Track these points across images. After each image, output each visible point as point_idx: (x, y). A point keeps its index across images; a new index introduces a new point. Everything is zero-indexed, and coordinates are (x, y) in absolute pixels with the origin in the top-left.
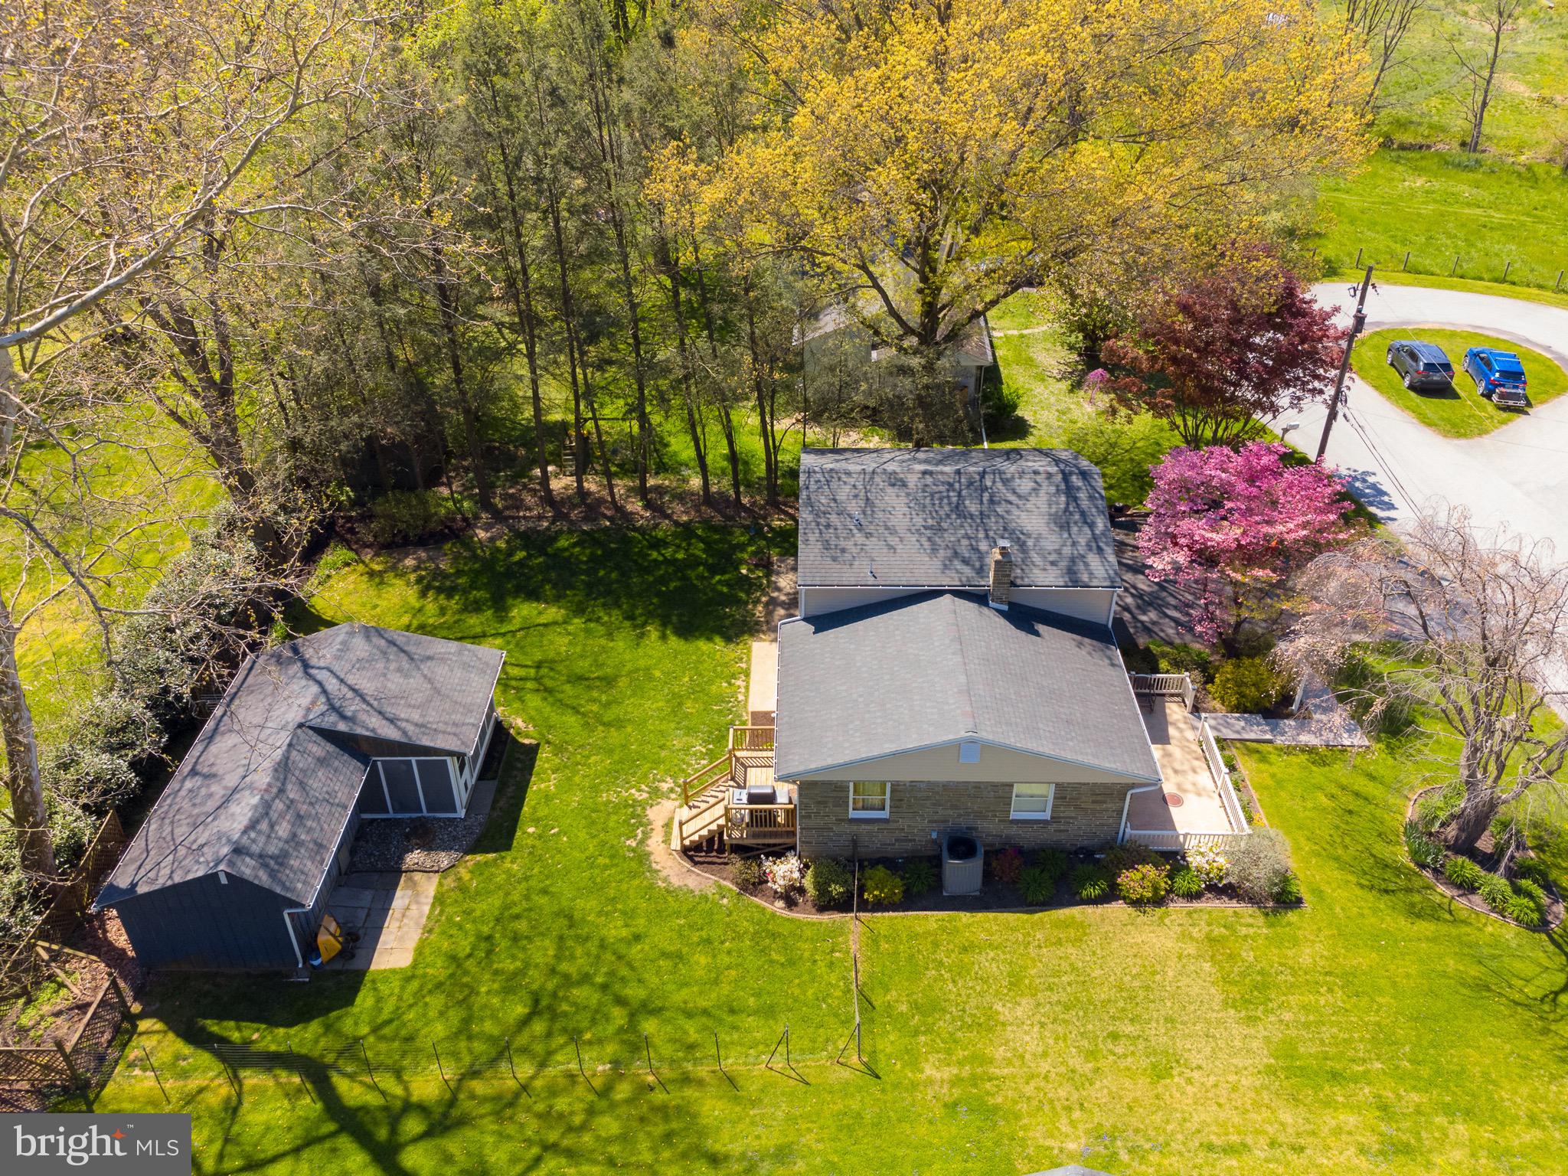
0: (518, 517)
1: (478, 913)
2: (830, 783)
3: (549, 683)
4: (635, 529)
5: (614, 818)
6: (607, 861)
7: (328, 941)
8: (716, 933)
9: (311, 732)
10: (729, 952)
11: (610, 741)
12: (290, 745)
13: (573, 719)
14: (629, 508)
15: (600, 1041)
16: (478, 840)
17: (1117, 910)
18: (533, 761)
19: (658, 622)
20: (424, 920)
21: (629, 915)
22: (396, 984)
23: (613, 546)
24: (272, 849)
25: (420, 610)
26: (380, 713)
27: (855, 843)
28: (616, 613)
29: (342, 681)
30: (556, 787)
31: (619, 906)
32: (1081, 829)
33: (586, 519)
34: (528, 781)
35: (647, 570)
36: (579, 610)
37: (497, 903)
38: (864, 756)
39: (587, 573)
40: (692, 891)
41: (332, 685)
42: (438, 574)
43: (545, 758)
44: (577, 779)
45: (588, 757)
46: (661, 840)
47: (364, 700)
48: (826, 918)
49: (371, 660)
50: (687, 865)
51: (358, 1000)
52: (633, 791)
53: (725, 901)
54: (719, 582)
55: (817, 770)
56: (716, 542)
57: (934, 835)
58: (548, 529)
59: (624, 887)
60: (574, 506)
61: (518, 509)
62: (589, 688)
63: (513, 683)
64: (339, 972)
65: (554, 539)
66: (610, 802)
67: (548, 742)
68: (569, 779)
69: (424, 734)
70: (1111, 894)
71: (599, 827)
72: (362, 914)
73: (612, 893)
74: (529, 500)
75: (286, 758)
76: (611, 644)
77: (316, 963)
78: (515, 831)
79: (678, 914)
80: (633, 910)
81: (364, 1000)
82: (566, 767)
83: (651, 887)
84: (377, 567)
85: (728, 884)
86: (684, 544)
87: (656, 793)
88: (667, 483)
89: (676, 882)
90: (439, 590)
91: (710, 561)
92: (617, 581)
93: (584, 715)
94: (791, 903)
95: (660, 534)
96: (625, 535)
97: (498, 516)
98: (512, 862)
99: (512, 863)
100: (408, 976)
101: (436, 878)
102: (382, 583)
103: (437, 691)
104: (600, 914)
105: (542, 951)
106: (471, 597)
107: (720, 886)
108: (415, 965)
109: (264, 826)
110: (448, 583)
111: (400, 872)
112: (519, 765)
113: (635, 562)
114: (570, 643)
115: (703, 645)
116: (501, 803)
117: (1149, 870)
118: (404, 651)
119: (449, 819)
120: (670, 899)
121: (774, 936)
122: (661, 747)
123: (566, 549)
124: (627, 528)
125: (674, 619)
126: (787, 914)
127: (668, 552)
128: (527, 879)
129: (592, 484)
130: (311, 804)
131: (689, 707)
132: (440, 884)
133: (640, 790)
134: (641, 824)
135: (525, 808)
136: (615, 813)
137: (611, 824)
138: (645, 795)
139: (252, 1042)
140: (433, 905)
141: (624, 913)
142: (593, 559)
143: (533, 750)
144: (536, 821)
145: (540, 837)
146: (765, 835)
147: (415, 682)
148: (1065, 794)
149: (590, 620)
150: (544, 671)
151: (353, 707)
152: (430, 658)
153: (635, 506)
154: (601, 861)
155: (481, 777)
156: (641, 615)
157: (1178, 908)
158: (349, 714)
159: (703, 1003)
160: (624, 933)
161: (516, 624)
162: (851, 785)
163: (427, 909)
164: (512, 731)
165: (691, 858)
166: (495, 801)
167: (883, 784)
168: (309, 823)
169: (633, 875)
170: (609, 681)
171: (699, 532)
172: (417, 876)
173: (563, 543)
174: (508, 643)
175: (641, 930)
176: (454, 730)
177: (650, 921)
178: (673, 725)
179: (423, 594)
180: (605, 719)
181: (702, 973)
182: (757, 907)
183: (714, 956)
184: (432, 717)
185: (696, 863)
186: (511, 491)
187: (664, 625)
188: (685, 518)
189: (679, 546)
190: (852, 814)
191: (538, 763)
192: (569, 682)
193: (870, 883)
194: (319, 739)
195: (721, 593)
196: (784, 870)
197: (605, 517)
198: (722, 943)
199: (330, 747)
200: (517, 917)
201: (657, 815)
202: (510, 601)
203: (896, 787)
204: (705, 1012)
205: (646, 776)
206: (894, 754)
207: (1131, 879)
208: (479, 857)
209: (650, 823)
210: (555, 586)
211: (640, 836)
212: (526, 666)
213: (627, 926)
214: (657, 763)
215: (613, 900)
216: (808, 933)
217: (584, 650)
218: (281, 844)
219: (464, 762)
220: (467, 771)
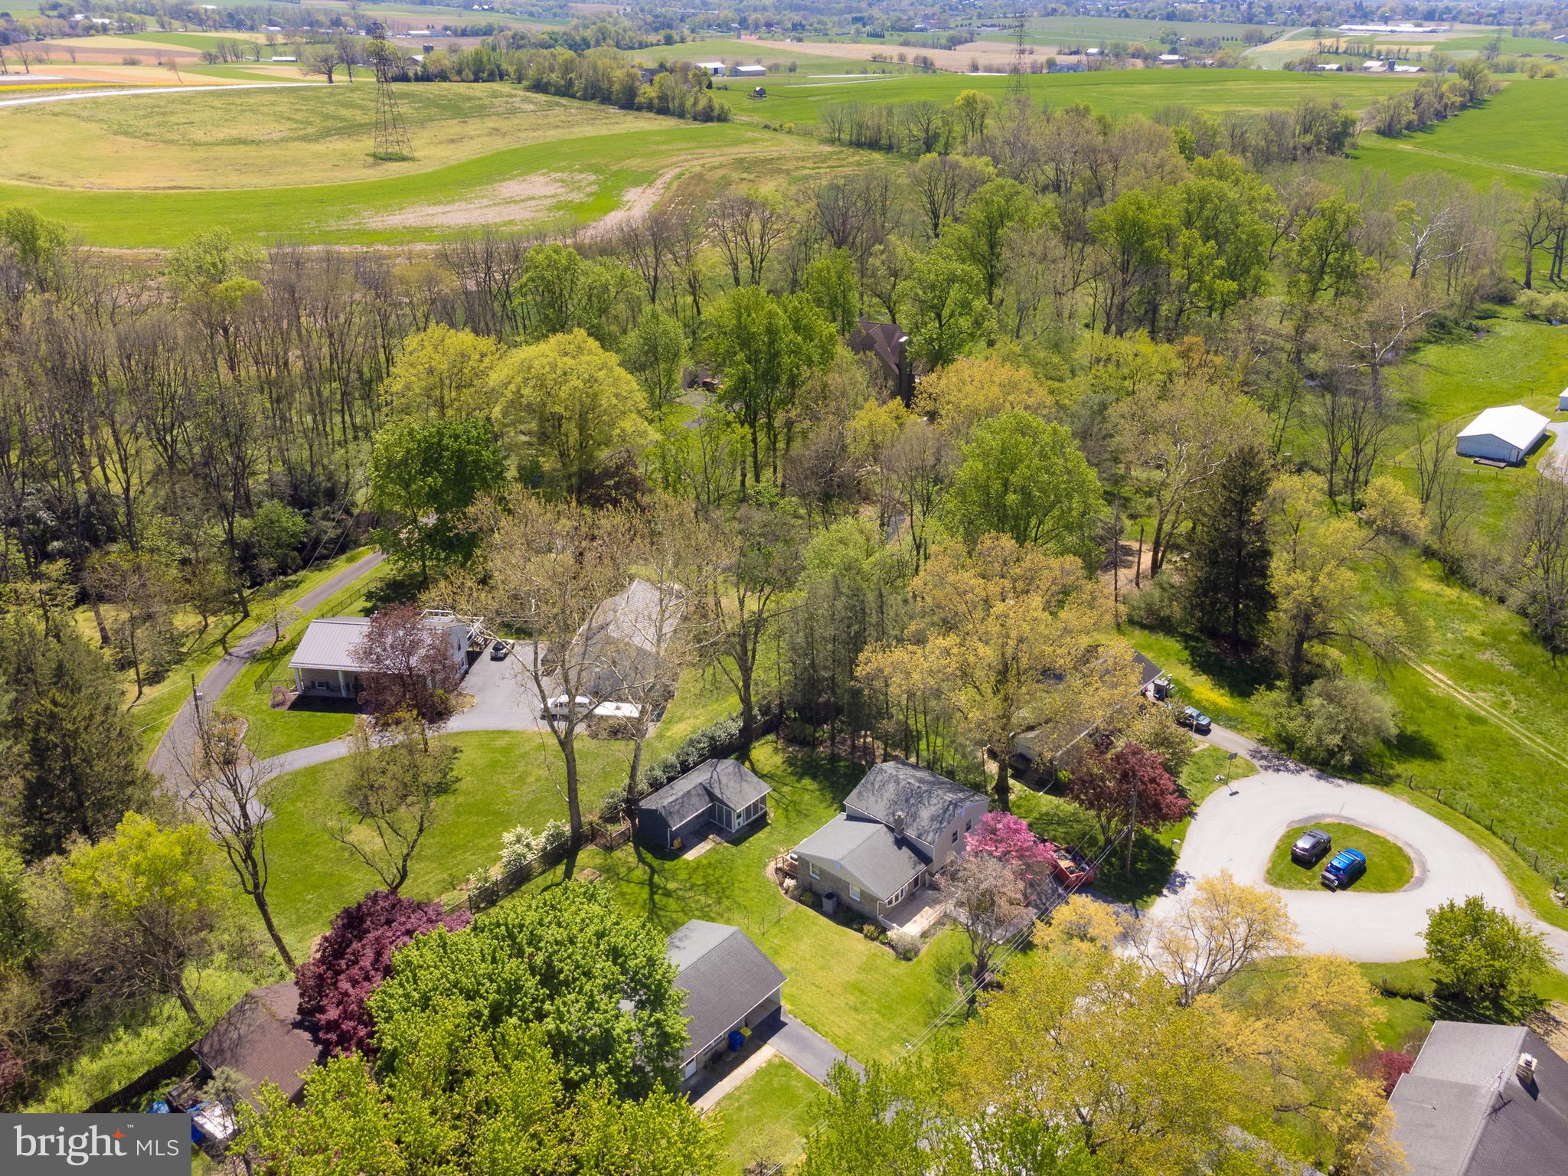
0: (838, 748)
1: (715, 856)
2: (806, 860)
3: (790, 808)
5: (770, 852)
6: (757, 861)
7: (677, 843)
8: (762, 889)
9: (702, 787)
10: (762, 895)
11: (789, 832)
12: (695, 789)
13: (786, 822)
16: (732, 840)
17: (860, 936)
18: (765, 827)
20: (703, 852)
21: (749, 876)
22: (684, 863)
25: (776, 768)
26: (721, 789)
27: (810, 884)
28: (832, 795)
29: (719, 777)
30: (763, 837)
31: (749, 873)
32: (866, 909)
33: (858, 758)
34: (758, 832)
36: (822, 789)
37: (722, 856)
39: (838, 777)
40: (767, 878)
41: (715, 776)
42: (795, 757)
43: (767, 829)
45: (779, 834)
47: (720, 785)
48: (788, 898)
49: (731, 774)
50: (773, 874)
51: (674, 861)
53: (772, 883)
57: (826, 890)
58: (843, 756)
59: (755, 869)
60: (859, 751)
61: (842, 744)
62: (799, 815)
63: (781, 804)
64: (675, 854)
65: (841, 761)
66: (773, 848)
67: (773, 825)
68: (769, 836)
70: (861, 930)
71: (764, 852)
72: (692, 843)
73: (750, 869)
74: (848, 742)
75: (692, 791)
76: (820, 804)
77: (671, 849)
78: (743, 843)
79: (760, 881)
82: (771, 833)
84: (779, 747)
85: (777, 881)
89: (767, 874)
90: (790, 763)
92: (844, 785)
93: (789, 822)
94: (786, 892)
96: (864, 769)
97: (833, 744)
99: (734, 850)
100: (688, 862)
101: (714, 843)
102: (776, 753)
103: (741, 791)
104: (743, 872)
105: (719, 873)
106: (796, 770)
107: (774, 880)
108: (691, 861)
110: (795, 762)
111: (707, 838)
112: (760, 826)
113: (857, 781)
114: (808, 798)
116: (746, 834)
117: (872, 928)
118: (741, 776)
119: (730, 831)
121: (774, 896)
123: (841, 766)
126: (782, 894)
128: (734, 855)
130: (689, 805)
132: (714, 846)
135: (751, 838)
137: (768, 853)
138: (780, 849)
139: (646, 857)
140: (708, 850)
143: (768, 824)
144: (750, 843)
145: (747, 847)
146: (791, 870)
148: (863, 893)
150: (792, 803)
151: (716, 786)
155: (748, 824)
157: (876, 943)
158: (713, 786)
160: (743, 879)
161: (800, 785)
162: (811, 864)
163: (705, 850)
164: (767, 817)
165: (775, 872)
166: (746, 832)
167: (818, 867)
169: (759, 868)
170: (806, 816)
172: (710, 841)
173: (842, 763)
174: (792, 790)
175: (748, 880)
179: (785, 762)
180: (794, 826)
181: (750, 897)
182: (777, 888)
183: (758, 894)
184: (735, 798)
186: (846, 736)
190: (812, 874)
191: (765, 829)
192: (795, 810)
193: (806, 896)
194: (703, 789)
196: (790, 882)
198: (762, 892)
200: (722, 862)
202: (806, 777)
203: (820, 869)
207: (866, 928)
208: (728, 844)
210: (824, 778)
211: (771, 859)
212: (789, 800)
213: (746, 878)
215: (749, 871)
216: (781, 899)
217: (810, 803)
219: (739, 816)
220: (741, 820)
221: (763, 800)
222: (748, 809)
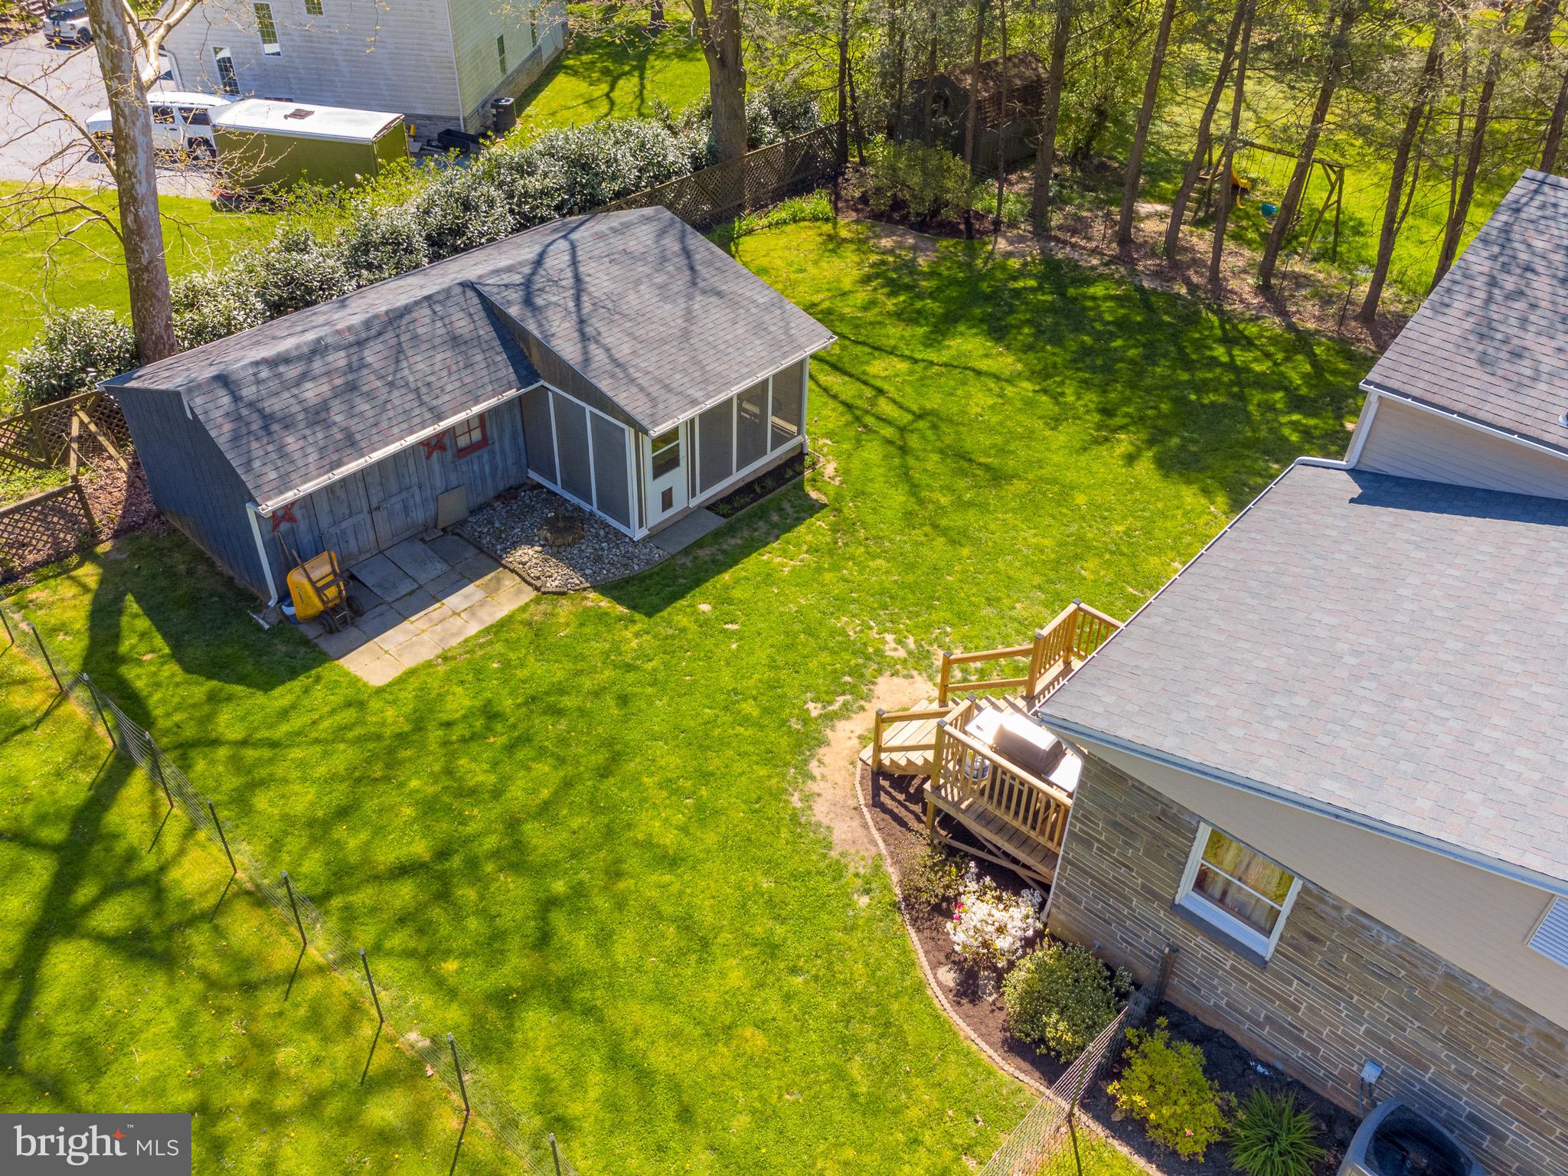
0: (1065, 243)
1: (521, 674)
2: (1154, 797)
3: (914, 441)
4: (1219, 312)
5: (825, 657)
6: (756, 713)
7: (306, 589)
8: (798, 948)
9: (476, 300)
10: (788, 998)
11: (925, 551)
12: (428, 298)
13: (902, 499)
14: (1233, 284)
15: (450, 993)
16: (628, 581)
18: (799, 521)
19: (1144, 435)
20: (455, 642)
21: (704, 814)
22: (336, 699)
23: (1166, 318)
24: (273, 405)
25: (844, 294)
26: (582, 322)
27: (1168, 964)
28: (1092, 398)
29: (574, 263)
30: (793, 570)
31: (704, 792)
33: (1157, 274)
34: (766, 544)
35: (1188, 365)
36: (1042, 374)
37: (560, 675)
38: (1256, 775)
39: (1098, 336)
40: (829, 846)
41: (557, 261)
42: (910, 267)
43: (815, 530)
44: (828, 577)
45: (874, 557)
46: (859, 731)
47: (578, 299)
48: (1011, 1072)
49: (642, 258)
50: (862, 798)
51: (278, 691)
52: (889, 637)
53: (864, 901)
54: (1295, 425)
55: (1129, 748)
56: (1335, 372)
57: (1370, 1074)
58: (1093, 268)
59: (739, 766)
60: (1153, 254)
61: (1074, 232)
62: (963, 473)
63: (869, 420)
64: (306, 642)
65: (1089, 282)
66: (843, 632)
67: (839, 511)
68: (819, 570)
69: (613, 376)
71: (792, 657)
72: (406, 587)
73: (714, 763)
74: (1098, 228)
75: (407, 310)
76: (1048, 433)
77: (289, 611)
78: (682, 596)
79: (771, 866)
80: (717, 812)
81: (283, 695)
82: (831, 553)
83: (777, 795)
84: (844, 233)
85: (893, 874)
86: (1280, 356)
87: (919, 659)
88: (1321, 276)
89: (821, 812)
90: (890, 282)
91: (1304, 391)
92: (1132, 362)
93: (921, 502)
94: (968, 990)
95: (1251, 330)
96: (1198, 313)
97: (1041, 231)
98: (637, 635)
101: (529, 594)
102: (833, 251)
103: (686, 334)
104: (667, 784)
105: (535, 784)
106: (919, 305)
107: (877, 869)
108: (380, 691)
109: (291, 372)
110: (907, 280)
111: (497, 562)
112: (775, 518)
113: (1181, 350)
114: (992, 407)
115: (1190, 496)
116: (701, 553)
118: (692, 268)
119: (617, 532)
120: (784, 834)
121: (886, 1026)
122: (990, 601)
123: (1094, 298)
124: (1209, 307)
125: (1175, 441)
126: (943, 1003)
127: (1241, 356)
128: (629, 668)
129: (1201, 241)
130: (391, 385)
131: (1089, 568)
132: (524, 609)
133: (899, 642)
134: (853, 690)
135: (726, 577)
136: (833, 653)
137: (813, 665)
138: (901, 653)
139: (139, 663)
140: (487, 630)
141: (700, 807)
142: (1122, 325)
143: (814, 508)
144: (723, 599)
145: (703, 623)
146: (1002, 828)
147: (671, 313)
149: (1045, 391)
150: (922, 424)
151: (556, 299)
152: (719, 294)
153: (1245, 286)
154: (749, 708)
155: (712, 507)
156: (1127, 415)
158: (539, 301)
159: (661, 1059)
160: (669, 839)
161: (945, 356)
162: (1204, 833)
163: (473, 629)
164: (808, 474)
165: (877, 789)
166: (699, 544)
167: (1287, 876)
168: (363, 406)
169: (770, 757)
170: (997, 477)
171: (1318, 350)
172: (510, 582)
173: (1098, 290)
174: (911, 373)
175: (698, 852)
176: (654, 390)
177: (723, 846)
178: (1038, 580)
179: (866, 280)
180: (944, 522)
181: (712, 997)
182: (904, 952)
183: (761, 985)
184: (646, 364)
185: (876, 804)
186: (1085, 214)
187: (1151, 442)
188: (1311, 325)
189: (1268, 355)
190: (1185, 893)
191: (802, 529)
192: (941, 452)
193: (1139, 1069)
194: (480, 315)
195: (1285, 440)
196: (992, 919)
197: (1188, 282)
198: (794, 971)
199: (486, 331)
200: (557, 712)
201: (889, 692)
202: (962, 328)
203: (1313, 899)
204: (644, 1076)
205: (928, 627)
206: (1339, 816)
208: (605, 603)
209: (867, 698)
210: (1039, 332)
211: (836, 707)
212: (908, 410)
213: (684, 830)
214: (962, 618)
215: (705, 776)
216: (952, 1072)
217: (1001, 423)
218: (295, 408)
219: (665, 464)
220: (677, 479)
221: (790, 384)
222: (714, 420)
